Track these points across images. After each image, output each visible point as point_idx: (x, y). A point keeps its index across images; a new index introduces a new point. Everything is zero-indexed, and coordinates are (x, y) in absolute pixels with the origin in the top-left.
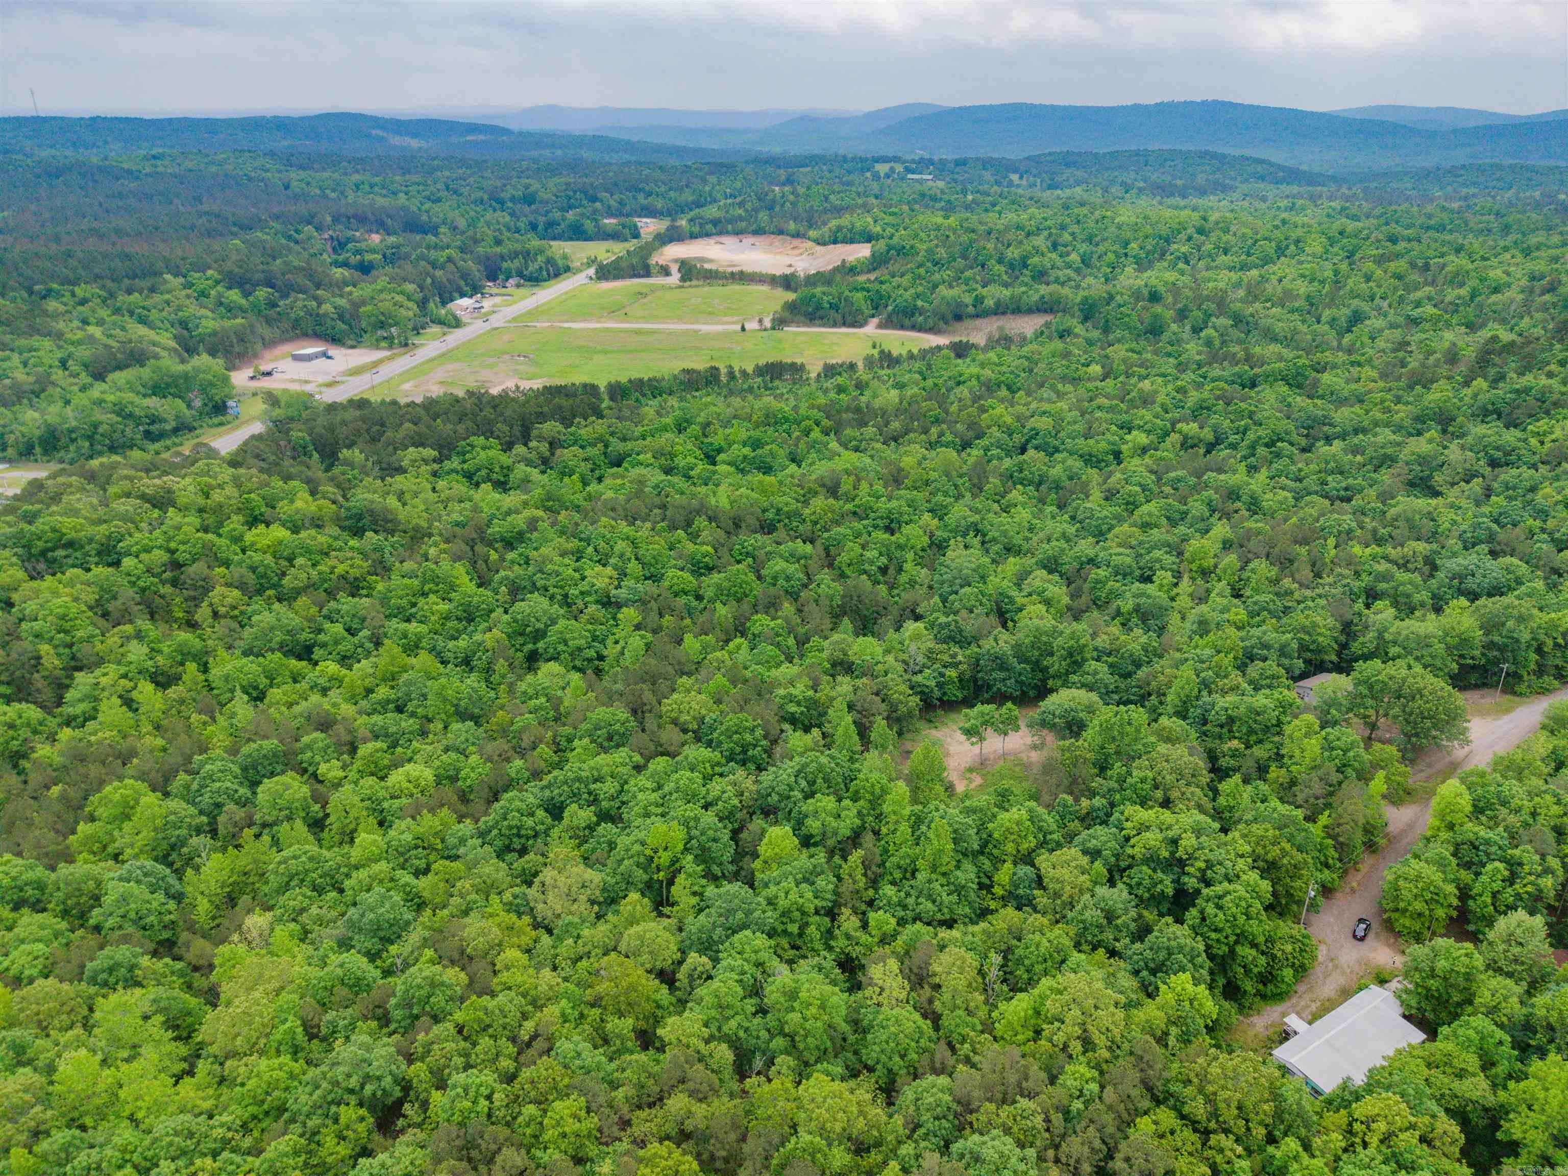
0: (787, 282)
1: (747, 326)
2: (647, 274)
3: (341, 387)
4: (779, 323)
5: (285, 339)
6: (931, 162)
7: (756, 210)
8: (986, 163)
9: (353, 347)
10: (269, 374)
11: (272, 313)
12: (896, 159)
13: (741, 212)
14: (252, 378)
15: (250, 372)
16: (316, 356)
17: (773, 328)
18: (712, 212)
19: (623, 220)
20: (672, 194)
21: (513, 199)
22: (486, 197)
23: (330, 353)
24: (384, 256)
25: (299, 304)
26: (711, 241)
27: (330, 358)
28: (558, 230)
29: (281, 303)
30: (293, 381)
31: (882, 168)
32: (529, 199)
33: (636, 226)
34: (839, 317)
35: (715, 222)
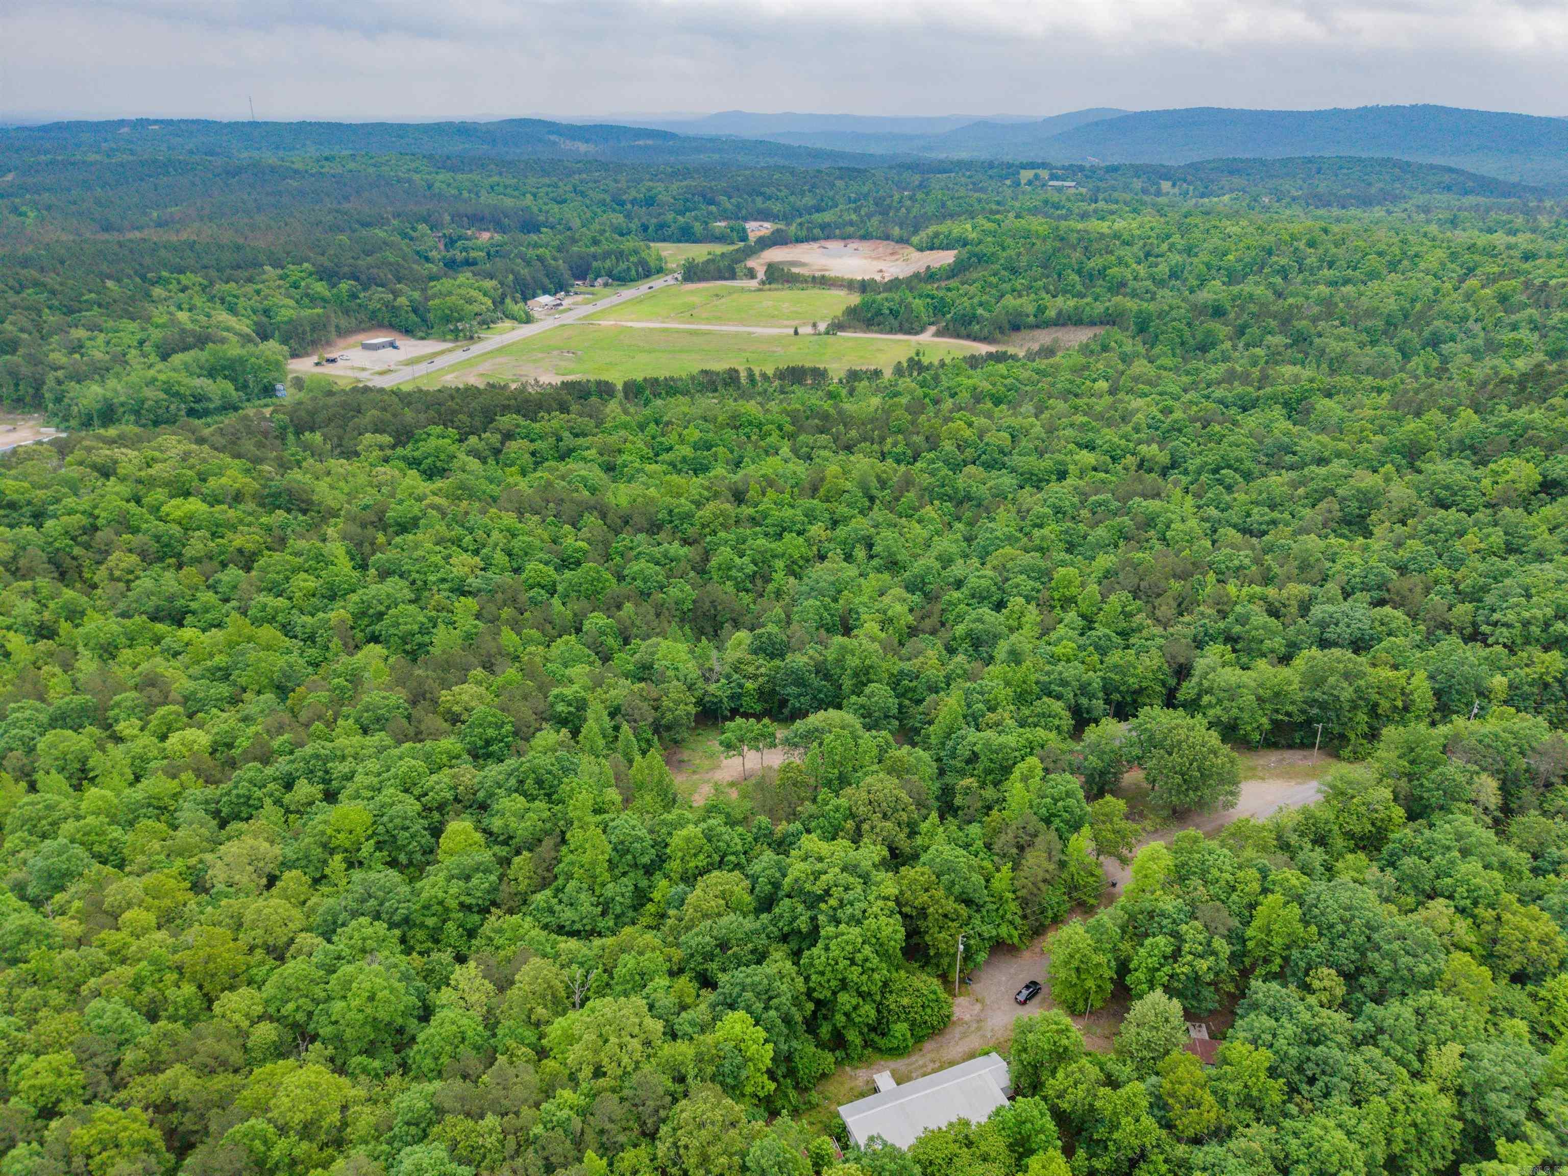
0: (864, 286)
1: (800, 331)
2: (733, 277)
3: (393, 376)
4: (837, 327)
5: (359, 329)
6: (1081, 168)
7: (869, 216)
8: (1138, 171)
9: (422, 338)
10: (333, 361)
11: (353, 305)
12: (1044, 165)
13: (854, 217)
14: (317, 364)
15: (315, 359)
16: (383, 346)
17: (827, 333)
18: (827, 217)
19: (732, 223)
20: (792, 199)
21: (633, 202)
22: (608, 199)
23: (398, 343)
24: (488, 254)
25: (377, 296)
26: (815, 245)
27: (395, 348)
28: (668, 232)
29: (362, 295)
30: (353, 368)
31: (1026, 175)
32: (650, 202)
33: (744, 230)
34: (896, 324)
35: (824, 227)
